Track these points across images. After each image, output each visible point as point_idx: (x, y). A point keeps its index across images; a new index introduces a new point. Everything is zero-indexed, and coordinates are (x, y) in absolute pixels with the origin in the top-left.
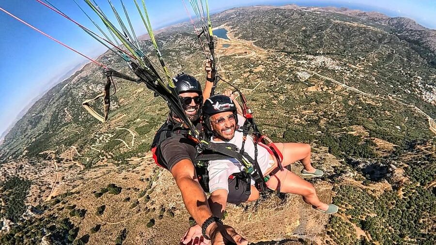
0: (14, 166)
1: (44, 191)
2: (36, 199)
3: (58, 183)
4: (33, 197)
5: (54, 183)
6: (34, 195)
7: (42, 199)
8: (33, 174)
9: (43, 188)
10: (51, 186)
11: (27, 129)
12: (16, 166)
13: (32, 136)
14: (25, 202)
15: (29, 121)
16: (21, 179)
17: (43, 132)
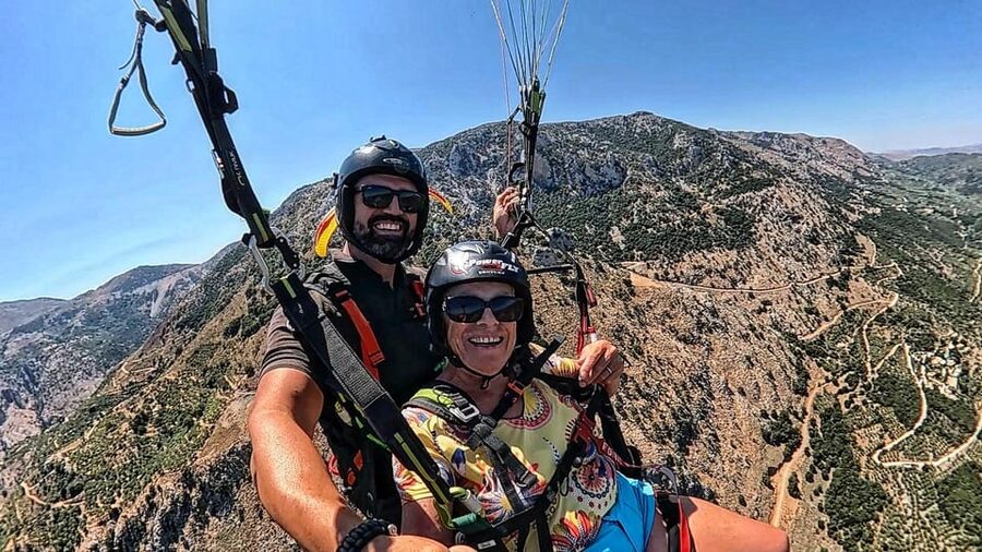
0: (790, 206)
1: (724, 277)
2: (701, 267)
3: (751, 296)
4: (704, 262)
5: (751, 289)
6: (709, 262)
7: (704, 278)
8: (773, 244)
9: (732, 273)
10: (740, 285)
11: (952, 181)
12: (793, 209)
13: (938, 201)
14: (691, 252)
15: (970, 171)
16: (753, 230)
17: (959, 217)
